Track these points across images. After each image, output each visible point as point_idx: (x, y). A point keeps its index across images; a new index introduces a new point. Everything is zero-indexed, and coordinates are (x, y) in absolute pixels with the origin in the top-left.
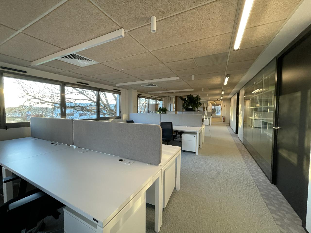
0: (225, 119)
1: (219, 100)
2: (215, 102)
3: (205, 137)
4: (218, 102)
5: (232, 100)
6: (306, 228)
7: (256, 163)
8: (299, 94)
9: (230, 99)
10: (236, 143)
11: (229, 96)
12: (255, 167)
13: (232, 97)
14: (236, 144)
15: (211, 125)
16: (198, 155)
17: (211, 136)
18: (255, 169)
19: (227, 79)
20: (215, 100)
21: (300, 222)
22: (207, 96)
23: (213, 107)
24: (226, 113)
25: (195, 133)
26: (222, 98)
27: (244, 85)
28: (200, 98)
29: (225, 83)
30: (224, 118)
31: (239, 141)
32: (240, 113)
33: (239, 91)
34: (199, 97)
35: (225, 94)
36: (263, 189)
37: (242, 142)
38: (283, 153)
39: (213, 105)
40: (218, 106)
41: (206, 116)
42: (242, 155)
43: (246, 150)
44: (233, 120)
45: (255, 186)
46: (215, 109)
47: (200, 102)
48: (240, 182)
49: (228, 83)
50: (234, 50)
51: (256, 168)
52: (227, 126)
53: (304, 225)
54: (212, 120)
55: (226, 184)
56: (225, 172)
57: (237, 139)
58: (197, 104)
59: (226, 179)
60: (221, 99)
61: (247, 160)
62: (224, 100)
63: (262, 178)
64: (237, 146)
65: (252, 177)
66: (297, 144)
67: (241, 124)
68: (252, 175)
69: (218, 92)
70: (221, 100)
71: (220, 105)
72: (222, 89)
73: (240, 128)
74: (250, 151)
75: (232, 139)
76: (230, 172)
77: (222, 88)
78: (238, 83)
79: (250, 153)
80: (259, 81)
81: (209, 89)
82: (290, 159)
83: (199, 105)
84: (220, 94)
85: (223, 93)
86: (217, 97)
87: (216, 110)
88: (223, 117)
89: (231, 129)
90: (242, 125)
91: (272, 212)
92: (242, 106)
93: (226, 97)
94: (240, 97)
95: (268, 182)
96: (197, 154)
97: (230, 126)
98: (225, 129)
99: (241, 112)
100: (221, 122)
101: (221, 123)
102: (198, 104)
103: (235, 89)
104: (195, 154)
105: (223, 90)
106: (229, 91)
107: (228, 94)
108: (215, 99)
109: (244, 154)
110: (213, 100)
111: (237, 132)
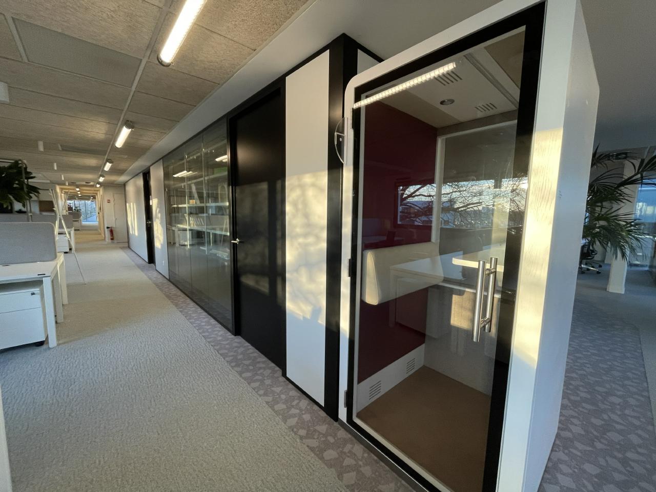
0: (114, 233)
1: (92, 183)
2: (78, 189)
3: (68, 286)
4: (88, 191)
5: (130, 189)
6: (288, 375)
7: (202, 311)
8: (264, 186)
9: (124, 185)
10: (155, 284)
11: (122, 179)
12: (204, 318)
13: (129, 180)
14: (157, 285)
15: (76, 250)
16: (58, 345)
17: (87, 280)
18: (206, 322)
19: (125, 132)
20: (78, 183)
21: (279, 372)
22: (56, 168)
23: (71, 203)
24: (114, 219)
25: (37, 283)
26: (101, 179)
27: (161, 157)
28: (28, 170)
29: (119, 143)
30: (111, 232)
31: (160, 276)
32: (156, 217)
33: (150, 169)
34: (26, 168)
35: (112, 171)
36: (227, 351)
37: (167, 279)
38: (249, 281)
39: (72, 197)
40: (86, 201)
41: (61, 227)
42: (176, 305)
43: (179, 293)
44: (136, 234)
45: (214, 353)
46: (76, 207)
47: (30, 184)
48: (189, 361)
49: (127, 144)
50: (161, 63)
51: (206, 319)
52: (122, 248)
53: (284, 374)
54: (76, 239)
55: (164, 380)
56: (150, 355)
57: (155, 274)
58: (22, 189)
59: (159, 372)
60: (99, 183)
61: (186, 311)
62: (106, 185)
63: (220, 334)
64: (161, 290)
65: (205, 338)
66: (267, 262)
67: (162, 241)
68: (203, 336)
69: (92, 161)
70: (98, 186)
71: (94, 198)
72: (106, 157)
73: (158, 248)
74: (187, 293)
75: (146, 276)
76: (163, 349)
77: (105, 155)
78: (149, 149)
79: (188, 297)
80: (194, 155)
81: (63, 150)
82: (260, 288)
83: (29, 193)
84: (98, 169)
85: (108, 166)
86: (89, 176)
87: (83, 210)
88: (108, 228)
89: (136, 255)
90: (164, 242)
91: (249, 381)
92: (159, 204)
93: (113, 178)
94: (153, 183)
95: (229, 335)
96: (53, 342)
97: (129, 247)
98: (118, 255)
99: (159, 215)
100: (105, 239)
101: (104, 243)
102: (25, 190)
103: (140, 164)
104: (44, 347)
105: (109, 161)
106: (122, 165)
107: (121, 172)
108: (82, 180)
109: (179, 301)
110: (72, 184)
111: (151, 259)
